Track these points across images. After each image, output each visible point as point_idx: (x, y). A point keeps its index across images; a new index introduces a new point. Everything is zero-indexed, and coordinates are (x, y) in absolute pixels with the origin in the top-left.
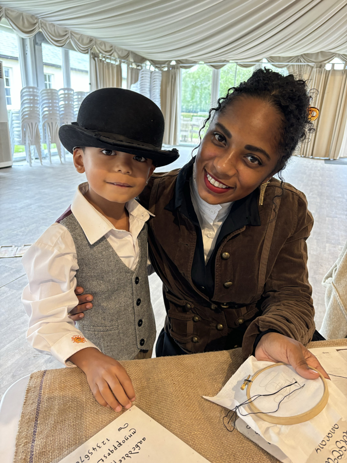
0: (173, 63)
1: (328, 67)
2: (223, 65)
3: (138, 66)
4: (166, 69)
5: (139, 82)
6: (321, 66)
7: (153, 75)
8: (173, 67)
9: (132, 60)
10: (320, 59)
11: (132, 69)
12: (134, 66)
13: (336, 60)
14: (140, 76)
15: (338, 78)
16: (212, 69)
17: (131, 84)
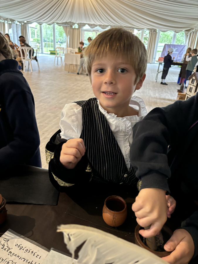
1: (73, 27)
3: (12, 22)
5: (12, 28)
7: (17, 26)
8: (25, 23)
9: (9, 20)
10: (71, 24)
12: (10, 22)
13: (76, 25)
15: (76, 31)
16: (39, 25)
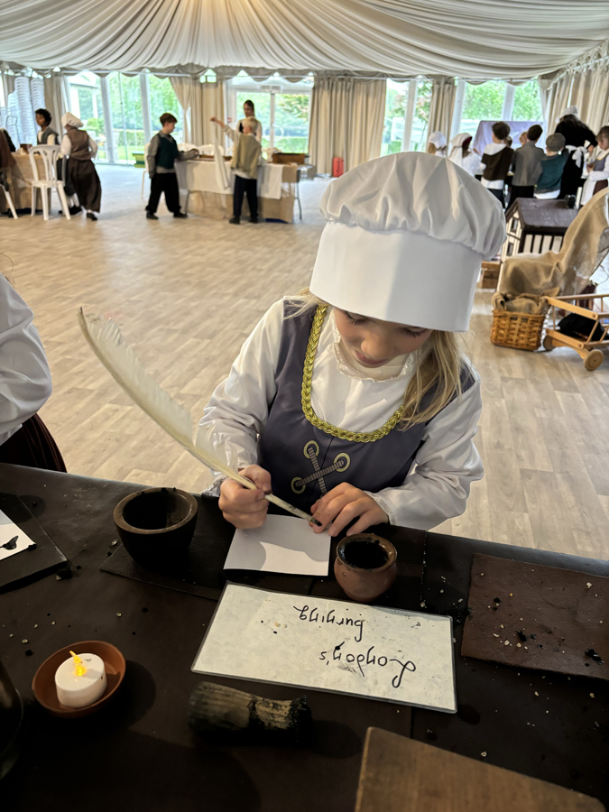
0: (57, 69)
1: (202, 80)
2: (107, 74)
3: (16, 72)
4: (49, 76)
5: (16, 91)
6: (196, 78)
7: (32, 83)
8: (57, 74)
9: (7, 67)
10: (196, 71)
11: (8, 76)
12: (11, 73)
13: (209, 72)
14: (16, 85)
15: (212, 90)
16: (98, 77)
17: (9, 93)
